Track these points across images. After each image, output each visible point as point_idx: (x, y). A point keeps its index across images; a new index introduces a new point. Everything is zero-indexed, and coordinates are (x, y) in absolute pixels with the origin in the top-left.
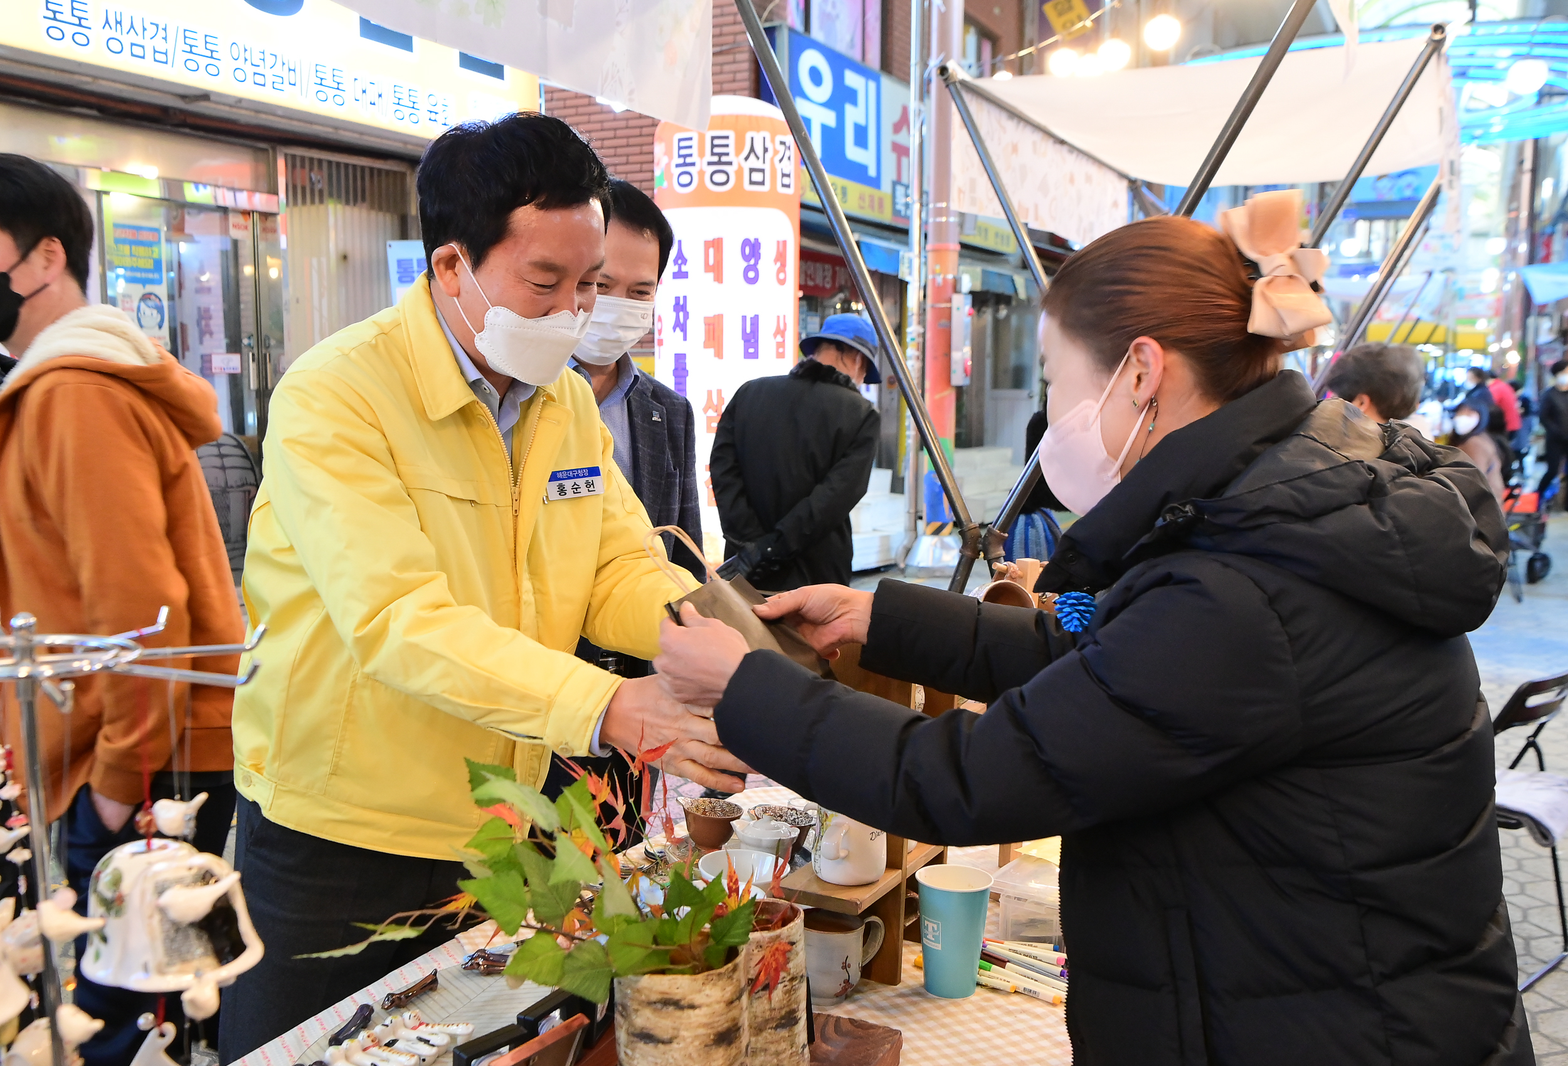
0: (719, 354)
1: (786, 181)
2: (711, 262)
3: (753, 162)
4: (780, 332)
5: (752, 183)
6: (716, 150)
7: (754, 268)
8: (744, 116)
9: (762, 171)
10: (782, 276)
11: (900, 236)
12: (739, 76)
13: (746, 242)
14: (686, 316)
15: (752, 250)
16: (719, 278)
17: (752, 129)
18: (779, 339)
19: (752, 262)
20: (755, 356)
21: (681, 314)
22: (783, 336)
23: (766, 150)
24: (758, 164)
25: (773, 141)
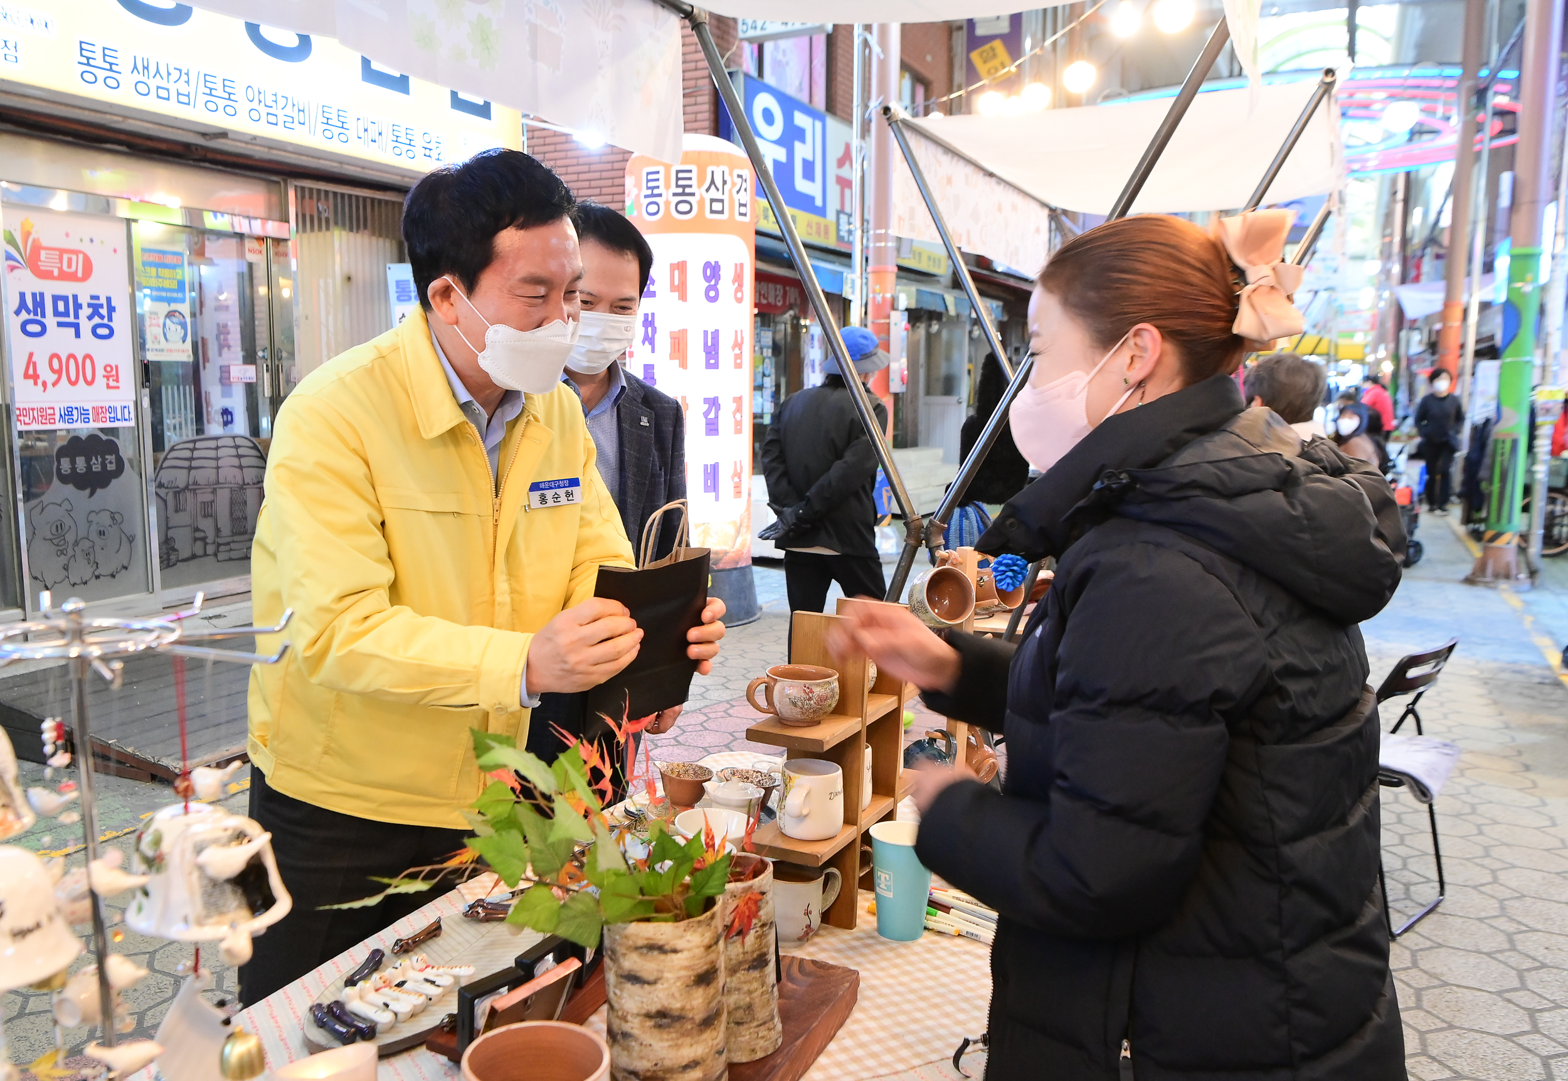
0: (683, 365)
1: (743, 210)
2: (676, 283)
3: (713, 193)
4: (738, 345)
5: (712, 212)
6: (681, 182)
7: (714, 288)
8: (706, 152)
9: (722, 201)
10: (739, 295)
11: (843, 260)
12: (700, 117)
13: (707, 265)
14: (654, 331)
15: (712, 271)
16: (683, 297)
17: (712, 164)
18: (737, 351)
19: (713, 283)
20: (716, 366)
21: (650, 329)
22: (740, 349)
23: (725, 182)
24: (719, 195)
25: (731, 174)
